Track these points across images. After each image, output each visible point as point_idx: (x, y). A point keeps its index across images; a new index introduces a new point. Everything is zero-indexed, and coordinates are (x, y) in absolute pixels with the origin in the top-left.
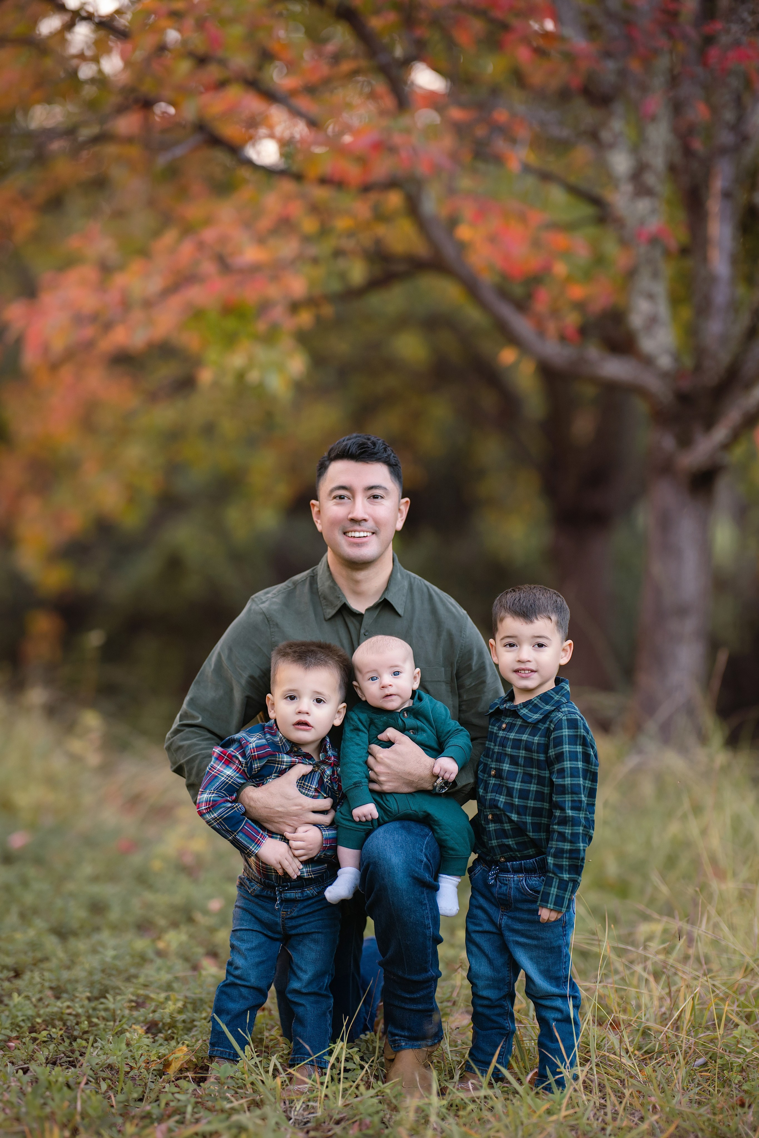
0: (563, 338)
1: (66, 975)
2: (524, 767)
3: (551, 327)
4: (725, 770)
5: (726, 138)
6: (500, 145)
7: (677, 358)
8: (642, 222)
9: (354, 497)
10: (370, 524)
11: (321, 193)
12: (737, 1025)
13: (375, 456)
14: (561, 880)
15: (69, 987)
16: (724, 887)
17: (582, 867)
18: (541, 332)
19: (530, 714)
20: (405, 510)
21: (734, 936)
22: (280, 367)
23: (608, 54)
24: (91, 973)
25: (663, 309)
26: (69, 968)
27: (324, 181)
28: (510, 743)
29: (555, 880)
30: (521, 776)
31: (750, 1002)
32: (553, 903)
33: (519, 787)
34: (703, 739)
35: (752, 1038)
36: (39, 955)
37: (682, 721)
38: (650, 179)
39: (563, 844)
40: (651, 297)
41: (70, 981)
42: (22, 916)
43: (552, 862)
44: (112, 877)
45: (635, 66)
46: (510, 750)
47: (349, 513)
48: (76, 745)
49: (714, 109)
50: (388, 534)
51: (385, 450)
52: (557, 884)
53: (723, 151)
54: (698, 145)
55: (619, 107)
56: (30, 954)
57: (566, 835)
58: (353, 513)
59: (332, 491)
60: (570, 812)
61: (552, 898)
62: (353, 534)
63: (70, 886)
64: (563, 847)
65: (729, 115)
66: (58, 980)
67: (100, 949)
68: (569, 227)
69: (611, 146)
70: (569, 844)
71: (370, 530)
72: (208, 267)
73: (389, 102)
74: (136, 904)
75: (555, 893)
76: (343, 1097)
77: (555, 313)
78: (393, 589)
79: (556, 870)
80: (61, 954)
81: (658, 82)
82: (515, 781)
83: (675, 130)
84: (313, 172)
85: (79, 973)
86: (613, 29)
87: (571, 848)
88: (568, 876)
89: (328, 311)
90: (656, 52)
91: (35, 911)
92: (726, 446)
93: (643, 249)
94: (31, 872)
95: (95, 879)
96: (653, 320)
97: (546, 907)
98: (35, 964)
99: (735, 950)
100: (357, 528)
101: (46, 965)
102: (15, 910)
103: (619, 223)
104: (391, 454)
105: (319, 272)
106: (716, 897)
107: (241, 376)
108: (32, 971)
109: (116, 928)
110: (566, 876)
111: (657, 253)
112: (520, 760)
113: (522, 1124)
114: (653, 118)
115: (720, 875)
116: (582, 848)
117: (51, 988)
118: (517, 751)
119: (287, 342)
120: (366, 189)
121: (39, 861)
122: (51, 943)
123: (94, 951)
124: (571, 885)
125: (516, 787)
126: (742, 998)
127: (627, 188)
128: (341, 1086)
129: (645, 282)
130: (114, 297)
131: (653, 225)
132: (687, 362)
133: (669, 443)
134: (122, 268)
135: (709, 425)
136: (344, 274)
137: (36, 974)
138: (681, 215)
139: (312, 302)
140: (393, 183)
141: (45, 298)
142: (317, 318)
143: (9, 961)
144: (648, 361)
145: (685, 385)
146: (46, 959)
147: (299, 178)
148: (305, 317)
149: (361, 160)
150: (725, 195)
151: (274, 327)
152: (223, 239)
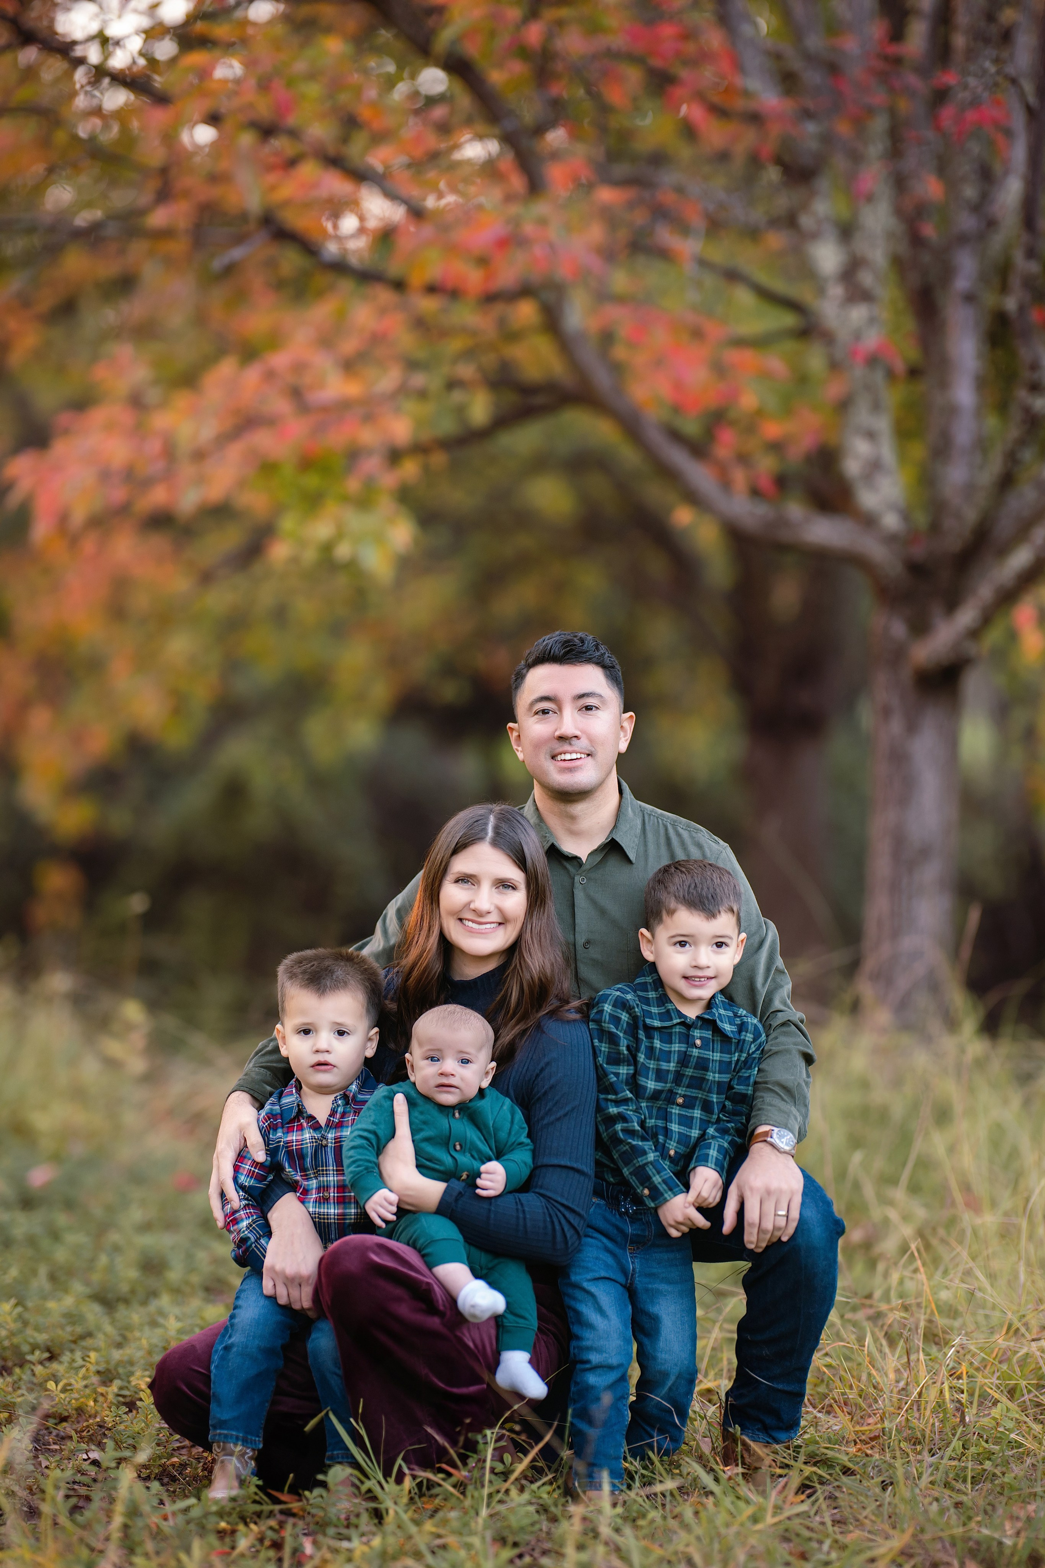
0: (755, 492)
1: (117, 1355)
3: (739, 477)
4: (980, 1064)
5: (967, 222)
6: (665, 236)
7: (906, 515)
8: (857, 336)
9: (560, 709)
10: (583, 744)
11: (428, 305)
12: (996, 1403)
13: (584, 655)
15: (121, 1370)
16: (978, 1221)
18: (726, 484)
20: (629, 727)
21: (992, 1285)
22: (379, 538)
23: (807, 114)
24: (150, 1351)
25: (887, 452)
26: (119, 1346)
27: (432, 289)
31: (1014, 1372)
34: (952, 1024)
35: (1017, 1419)
36: (79, 1330)
37: (923, 1000)
38: (866, 278)
40: (871, 435)
41: (119, 1363)
42: (52, 1277)
44: (170, 1225)
45: (843, 129)
47: (556, 730)
48: (114, 1047)
49: (951, 185)
50: (608, 756)
51: (597, 647)
53: (962, 239)
54: (929, 231)
55: (823, 184)
56: (69, 1329)
58: (560, 729)
59: (532, 704)
62: (563, 757)
63: (114, 1237)
65: (970, 192)
66: (108, 1362)
67: (161, 1320)
68: (760, 343)
69: (814, 236)
71: (583, 751)
72: (280, 405)
73: (517, 182)
74: (204, 1260)
76: (488, 1505)
77: (743, 459)
78: (623, 827)
80: (109, 1328)
81: (875, 149)
83: (899, 211)
84: (417, 279)
85: (134, 1352)
86: (813, 77)
89: (439, 459)
90: (870, 111)
91: (70, 1272)
92: (975, 633)
93: (859, 371)
94: (62, 1219)
95: (146, 1227)
96: (875, 466)
98: (75, 1342)
99: (994, 1304)
100: (567, 747)
101: (89, 1342)
102: (43, 1271)
103: (828, 338)
104: (605, 653)
105: (427, 409)
106: (969, 1233)
107: (327, 548)
108: (72, 1351)
109: (178, 1292)
111: (879, 377)
113: (718, 1534)
114: (870, 198)
115: (974, 1205)
117: (98, 1372)
119: (386, 505)
120: (490, 298)
121: (69, 1205)
122: (93, 1313)
123: (153, 1323)
126: (1004, 1367)
127: (836, 291)
128: (486, 1491)
129: (862, 416)
130: (154, 446)
131: (872, 340)
132: (921, 519)
133: (898, 629)
134: (163, 404)
135: (952, 604)
136: (460, 411)
137: (78, 1355)
138: (909, 324)
139: (419, 449)
140: (525, 291)
141: (60, 448)
142: (426, 469)
143: (42, 1338)
144: (868, 521)
145: (919, 552)
146: (89, 1335)
147: (399, 285)
148: (410, 469)
149: (483, 261)
150: (970, 298)
151: (369, 485)
152: (299, 367)
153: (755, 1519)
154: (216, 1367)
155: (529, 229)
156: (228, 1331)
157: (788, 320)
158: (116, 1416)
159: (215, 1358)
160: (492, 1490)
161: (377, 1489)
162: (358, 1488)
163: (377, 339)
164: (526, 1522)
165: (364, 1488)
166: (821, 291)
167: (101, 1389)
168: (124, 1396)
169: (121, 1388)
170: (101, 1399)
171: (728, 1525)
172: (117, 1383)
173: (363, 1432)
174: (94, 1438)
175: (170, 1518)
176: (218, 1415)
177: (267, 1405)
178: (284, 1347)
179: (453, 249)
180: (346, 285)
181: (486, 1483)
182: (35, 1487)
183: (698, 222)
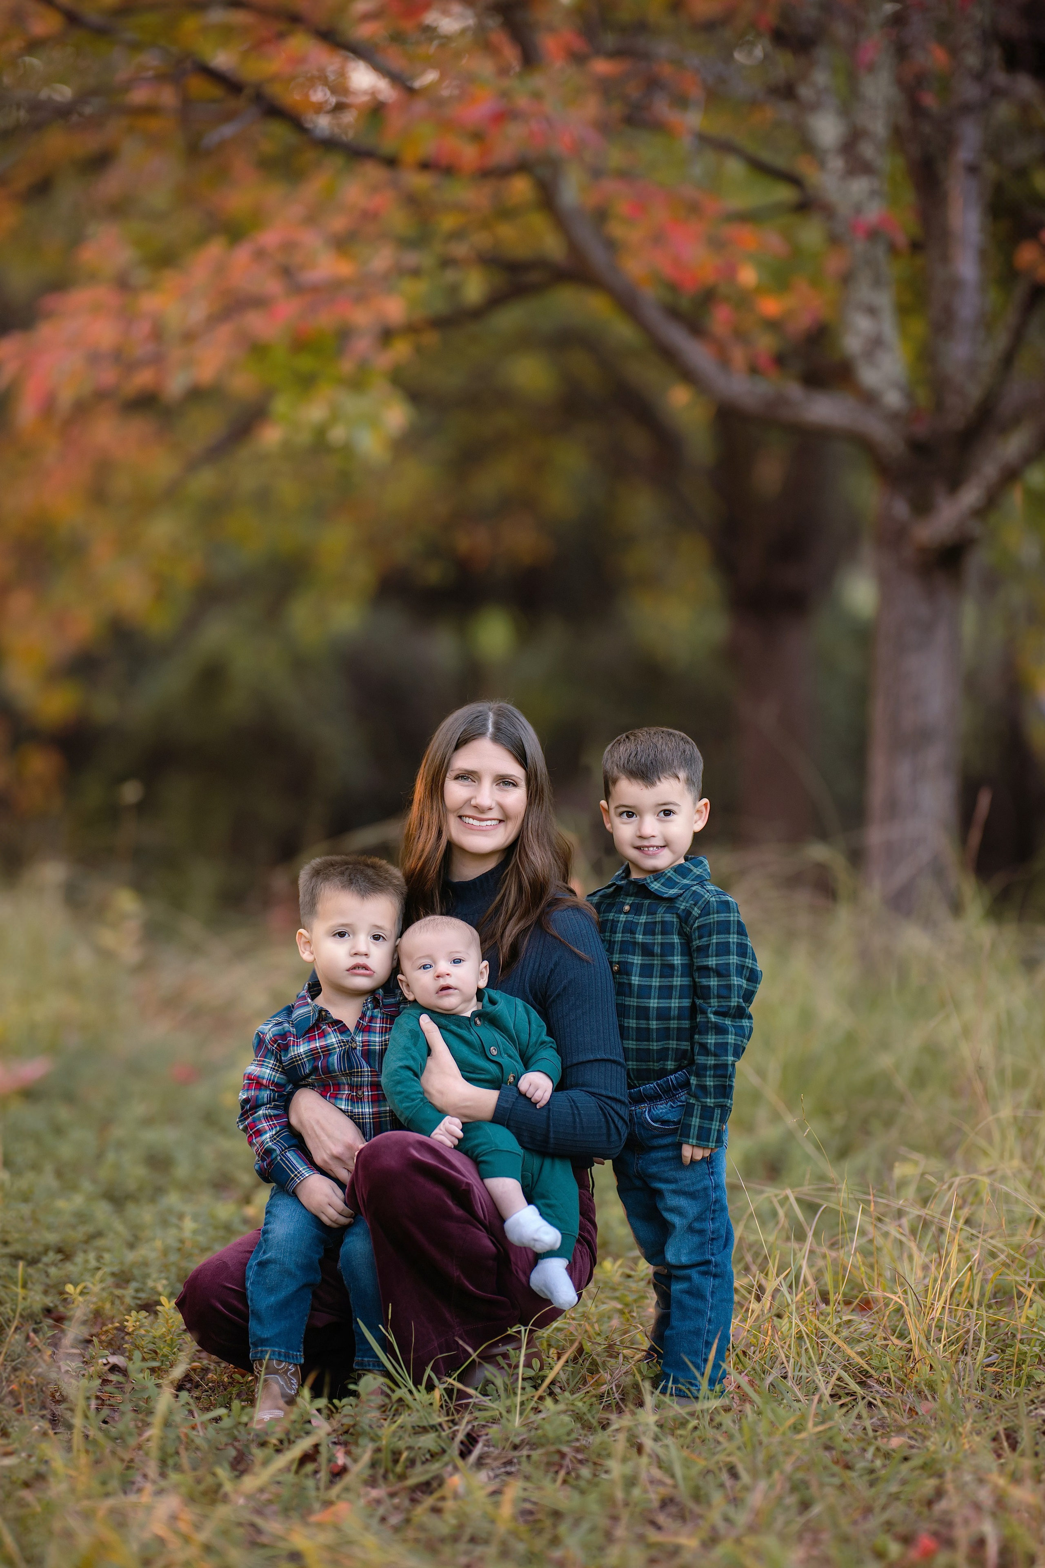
0: (754, 370)
1: (131, 1257)
2: (661, 956)
3: (738, 355)
5: (969, 91)
6: (663, 109)
7: (909, 396)
8: (858, 209)
11: (420, 181)
14: (704, 1107)
15: (136, 1272)
17: (731, 1087)
18: (724, 360)
19: (664, 889)
22: (373, 421)
24: (165, 1252)
25: (888, 327)
26: (132, 1246)
27: (425, 166)
28: (640, 929)
29: (696, 1106)
30: (659, 969)
32: (695, 1138)
33: (658, 984)
34: (957, 908)
36: (90, 1229)
37: (927, 885)
38: (868, 150)
39: (706, 1058)
40: (872, 311)
41: (134, 1264)
42: (59, 1174)
43: (695, 1082)
44: (172, 1118)
46: (641, 937)
48: (108, 938)
49: (954, 51)
52: (699, 1112)
53: (966, 109)
54: (930, 101)
55: (822, 53)
56: (80, 1229)
57: (709, 1046)
60: (713, 1018)
61: (694, 1131)
63: (118, 1132)
64: (706, 1062)
65: (974, 60)
66: (122, 1264)
67: (175, 1220)
68: (757, 217)
69: (814, 107)
70: (713, 1058)
72: (272, 286)
73: (511, 54)
74: (208, 1153)
75: (697, 1124)
76: (521, 1414)
77: (740, 335)
79: (700, 1093)
80: (119, 1227)
81: (877, 17)
82: (651, 977)
83: (900, 82)
84: (411, 154)
85: (149, 1252)
87: (716, 1062)
88: (713, 1100)
89: (431, 338)
91: (77, 1169)
92: (980, 513)
93: (860, 246)
94: (63, 1113)
95: (148, 1122)
96: (876, 343)
97: (688, 1143)
98: (86, 1242)
101: (100, 1242)
102: (49, 1167)
103: (827, 210)
105: (421, 288)
107: (321, 432)
108: (85, 1252)
109: (186, 1188)
110: (710, 1101)
111: (880, 252)
112: (656, 947)
113: (761, 1443)
114: (871, 68)
116: (730, 1062)
117: (114, 1274)
118: (651, 937)
119: (380, 387)
121: (69, 1098)
122: (102, 1211)
123: (164, 1223)
124: (718, 1112)
125: (654, 984)
126: (1032, 1262)
127: (837, 163)
128: (519, 1399)
129: (864, 291)
130: (143, 328)
131: (873, 213)
132: (923, 396)
133: (901, 509)
134: (150, 287)
135: (955, 484)
136: (454, 290)
137: (92, 1256)
138: (909, 196)
139: (411, 329)
140: (522, 166)
141: (45, 331)
142: (419, 350)
143: (52, 1238)
144: (869, 399)
145: (921, 430)
146: (99, 1234)
147: (391, 162)
148: (401, 350)
149: (477, 136)
150: (973, 169)
151: (363, 366)
152: (289, 246)
153: (797, 1428)
154: (252, 1284)
155: (522, 102)
156: (262, 1247)
157: (784, 193)
158: (136, 1321)
159: (250, 1274)
160: (524, 1398)
161: (408, 1397)
162: (388, 1396)
163: (369, 216)
164: (562, 1431)
165: (395, 1397)
166: (822, 165)
167: (118, 1292)
168: (139, 1299)
169: (137, 1291)
170: (117, 1302)
171: (770, 1434)
172: (134, 1285)
173: (392, 1339)
174: (113, 1342)
175: (199, 1428)
176: (259, 1333)
177: (306, 1318)
178: (321, 1262)
179: (447, 125)
180: (336, 161)
181: (519, 1391)
182: (58, 1394)
183: (696, 93)
